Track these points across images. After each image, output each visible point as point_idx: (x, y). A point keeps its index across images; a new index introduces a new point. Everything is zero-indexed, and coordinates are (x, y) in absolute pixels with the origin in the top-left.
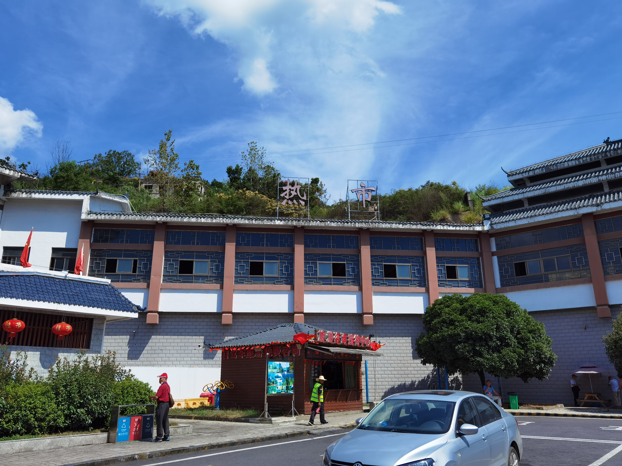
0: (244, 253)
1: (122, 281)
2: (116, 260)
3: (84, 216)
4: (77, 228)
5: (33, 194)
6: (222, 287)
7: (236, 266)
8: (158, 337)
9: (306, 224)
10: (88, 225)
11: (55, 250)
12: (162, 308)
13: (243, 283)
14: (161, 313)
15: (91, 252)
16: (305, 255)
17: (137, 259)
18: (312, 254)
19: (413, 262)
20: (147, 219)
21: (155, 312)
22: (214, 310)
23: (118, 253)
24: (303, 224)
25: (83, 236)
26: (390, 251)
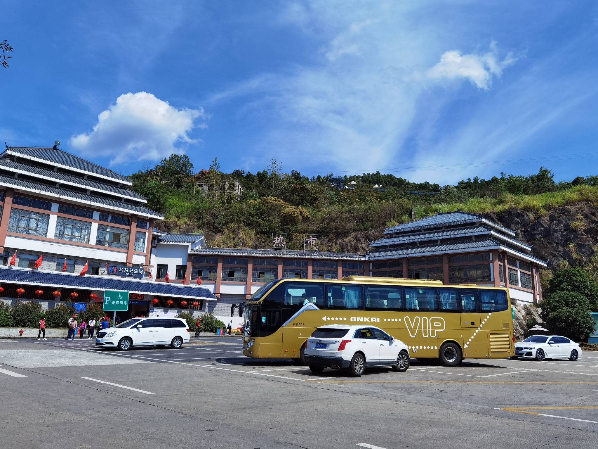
0: (256, 268)
1: (205, 280)
2: (202, 271)
3: (189, 252)
4: (186, 257)
5: (169, 242)
6: (246, 284)
7: (253, 274)
8: (220, 304)
9: (284, 256)
10: (190, 255)
11: (177, 266)
12: (222, 292)
13: (255, 282)
14: (221, 294)
15: (192, 267)
16: (283, 269)
17: (211, 270)
18: (286, 269)
19: (332, 274)
20: (215, 254)
21: (218, 294)
22: (243, 293)
23: (203, 268)
24: (282, 256)
25: (189, 260)
26: (322, 268)
